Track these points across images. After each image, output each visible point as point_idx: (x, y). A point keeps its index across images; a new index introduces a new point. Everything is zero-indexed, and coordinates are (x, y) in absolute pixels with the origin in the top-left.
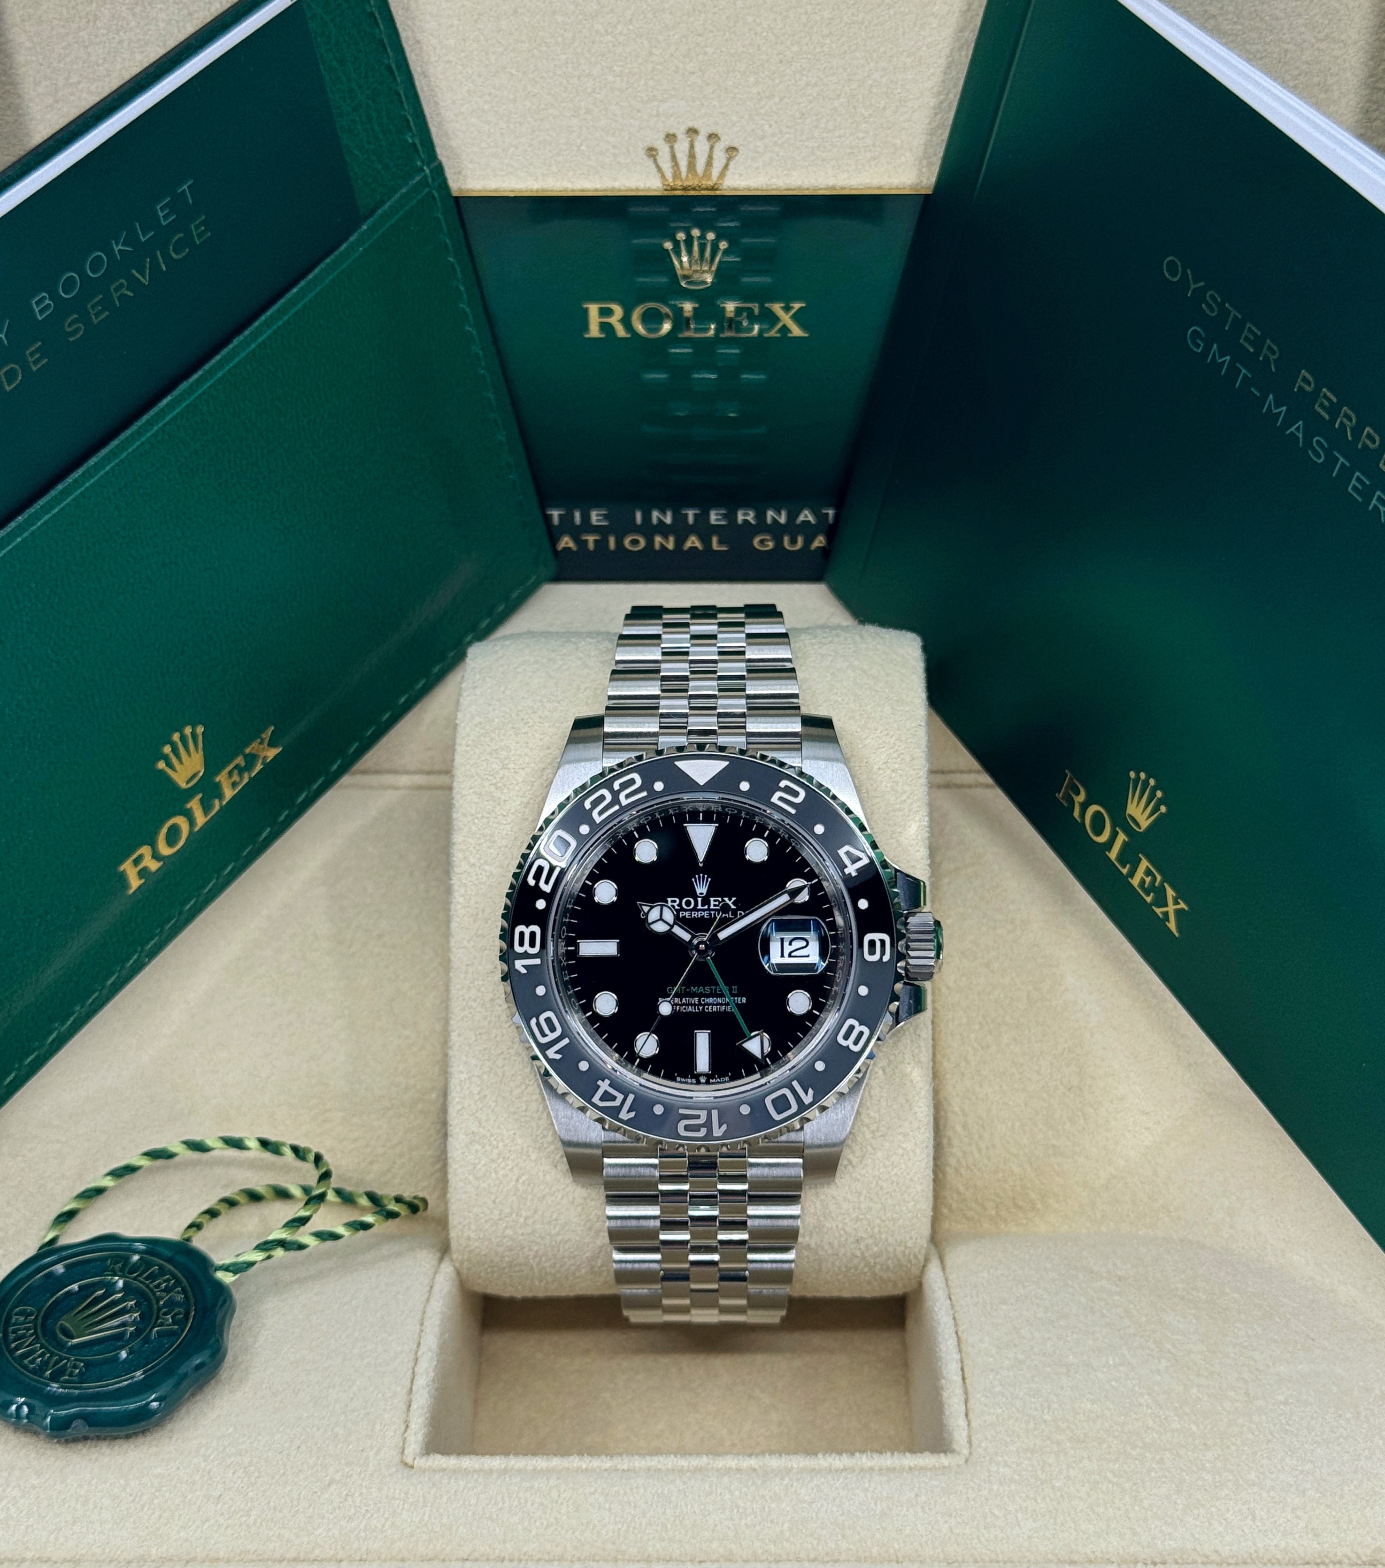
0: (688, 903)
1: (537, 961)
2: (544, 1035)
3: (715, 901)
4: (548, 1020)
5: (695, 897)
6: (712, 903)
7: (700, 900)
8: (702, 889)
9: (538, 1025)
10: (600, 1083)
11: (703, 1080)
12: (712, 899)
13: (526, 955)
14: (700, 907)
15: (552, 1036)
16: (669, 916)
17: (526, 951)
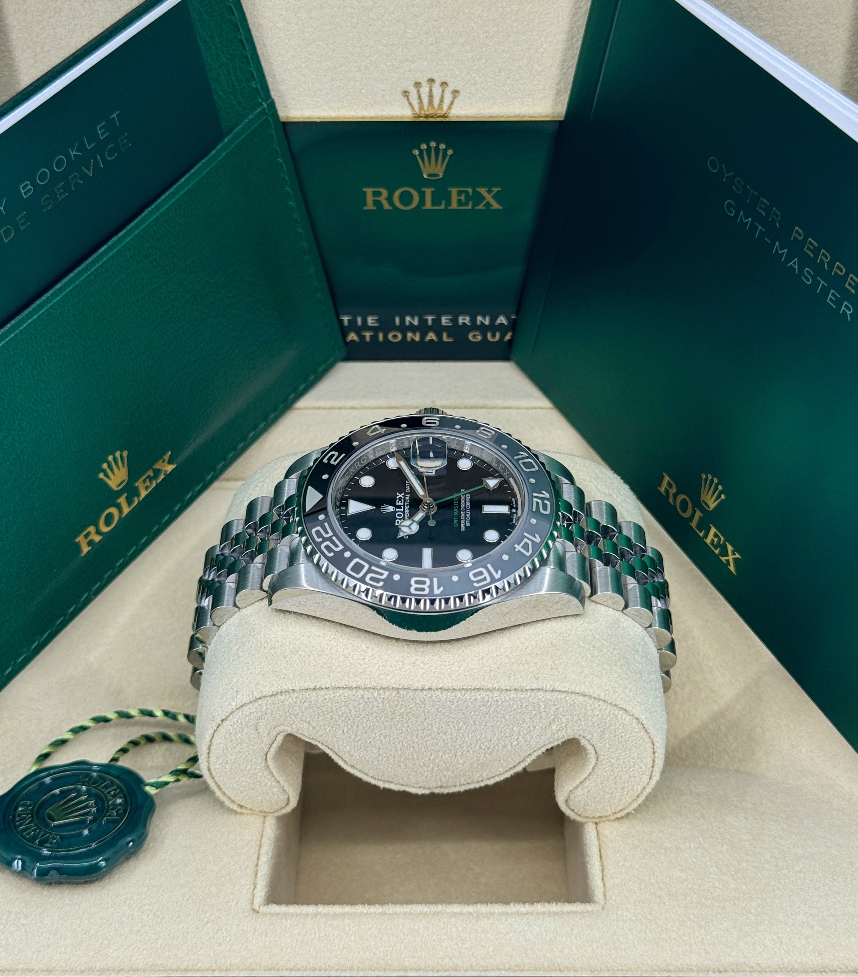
0: (400, 515)
1: (435, 580)
2: (485, 579)
3: (398, 502)
4: (475, 575)
5: (396, 512)
6: (400, 504)
7: (397, 510)
8: (391, 509)
9: (478, 582)
10: (516, 550)
11: (514, 511)
12: (397, 504)
13: (431, 587)
14: (402, 510)
15: (486, 574)
16: (408, 523)
17: (428, 587)
